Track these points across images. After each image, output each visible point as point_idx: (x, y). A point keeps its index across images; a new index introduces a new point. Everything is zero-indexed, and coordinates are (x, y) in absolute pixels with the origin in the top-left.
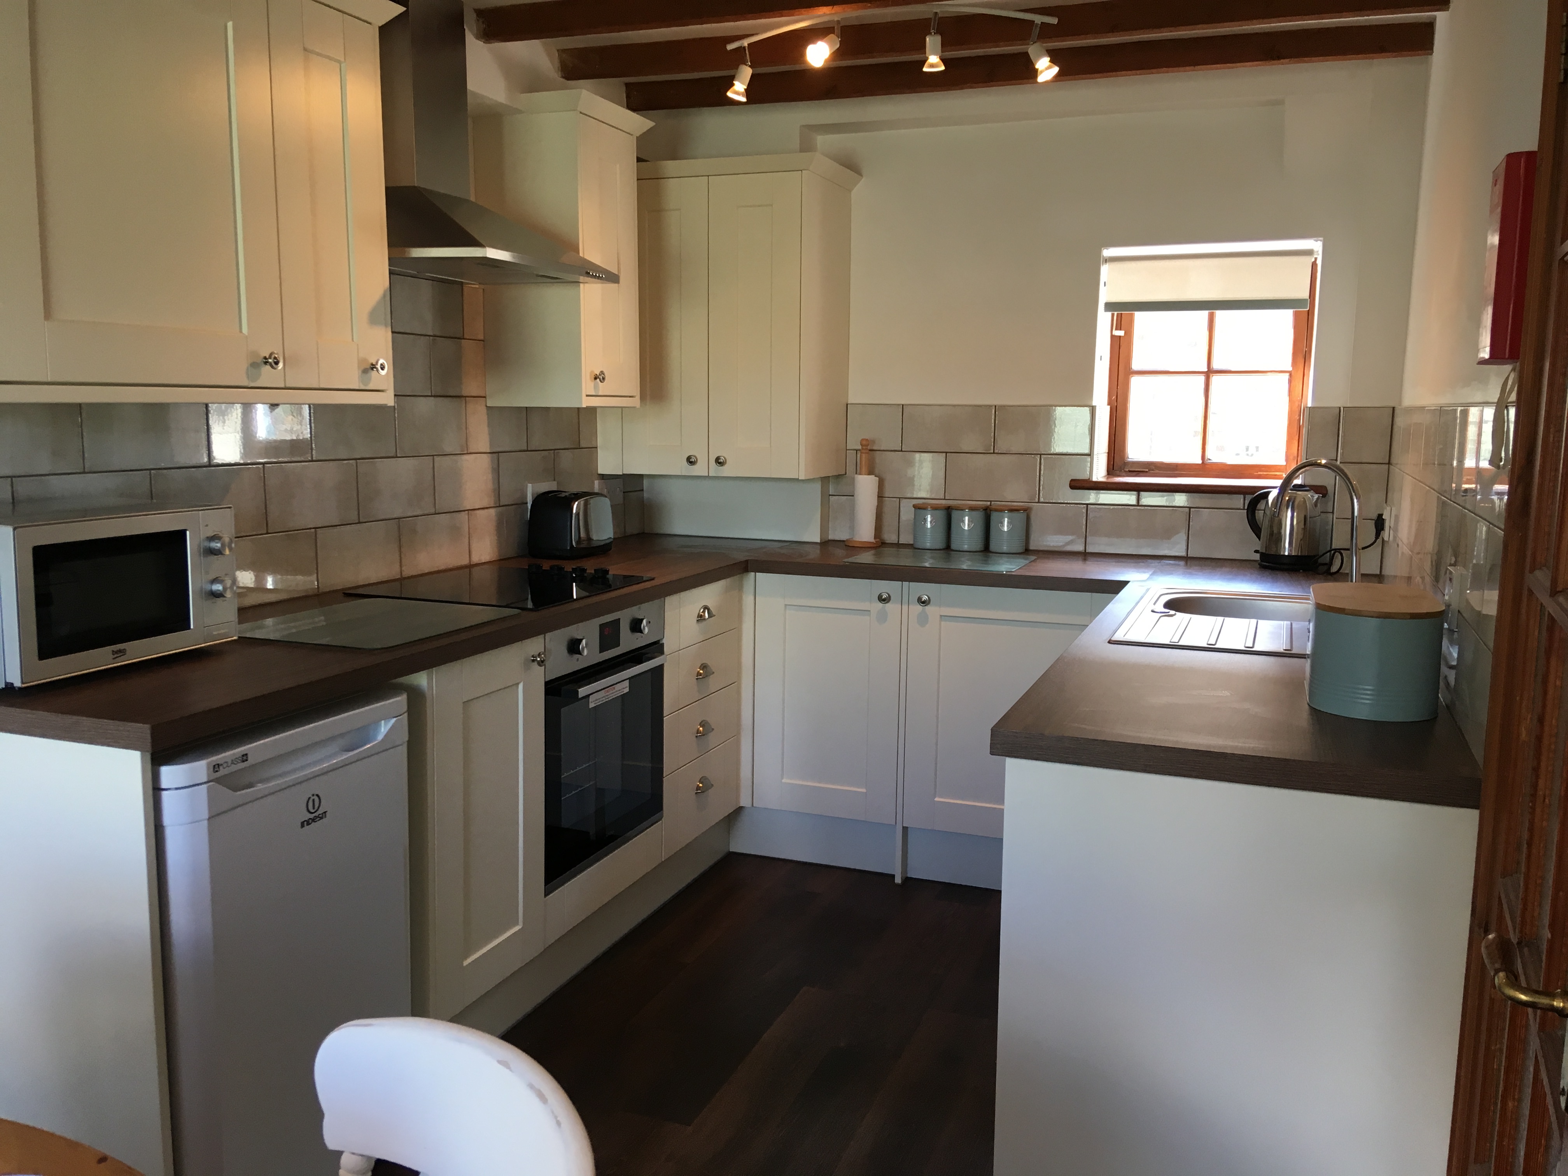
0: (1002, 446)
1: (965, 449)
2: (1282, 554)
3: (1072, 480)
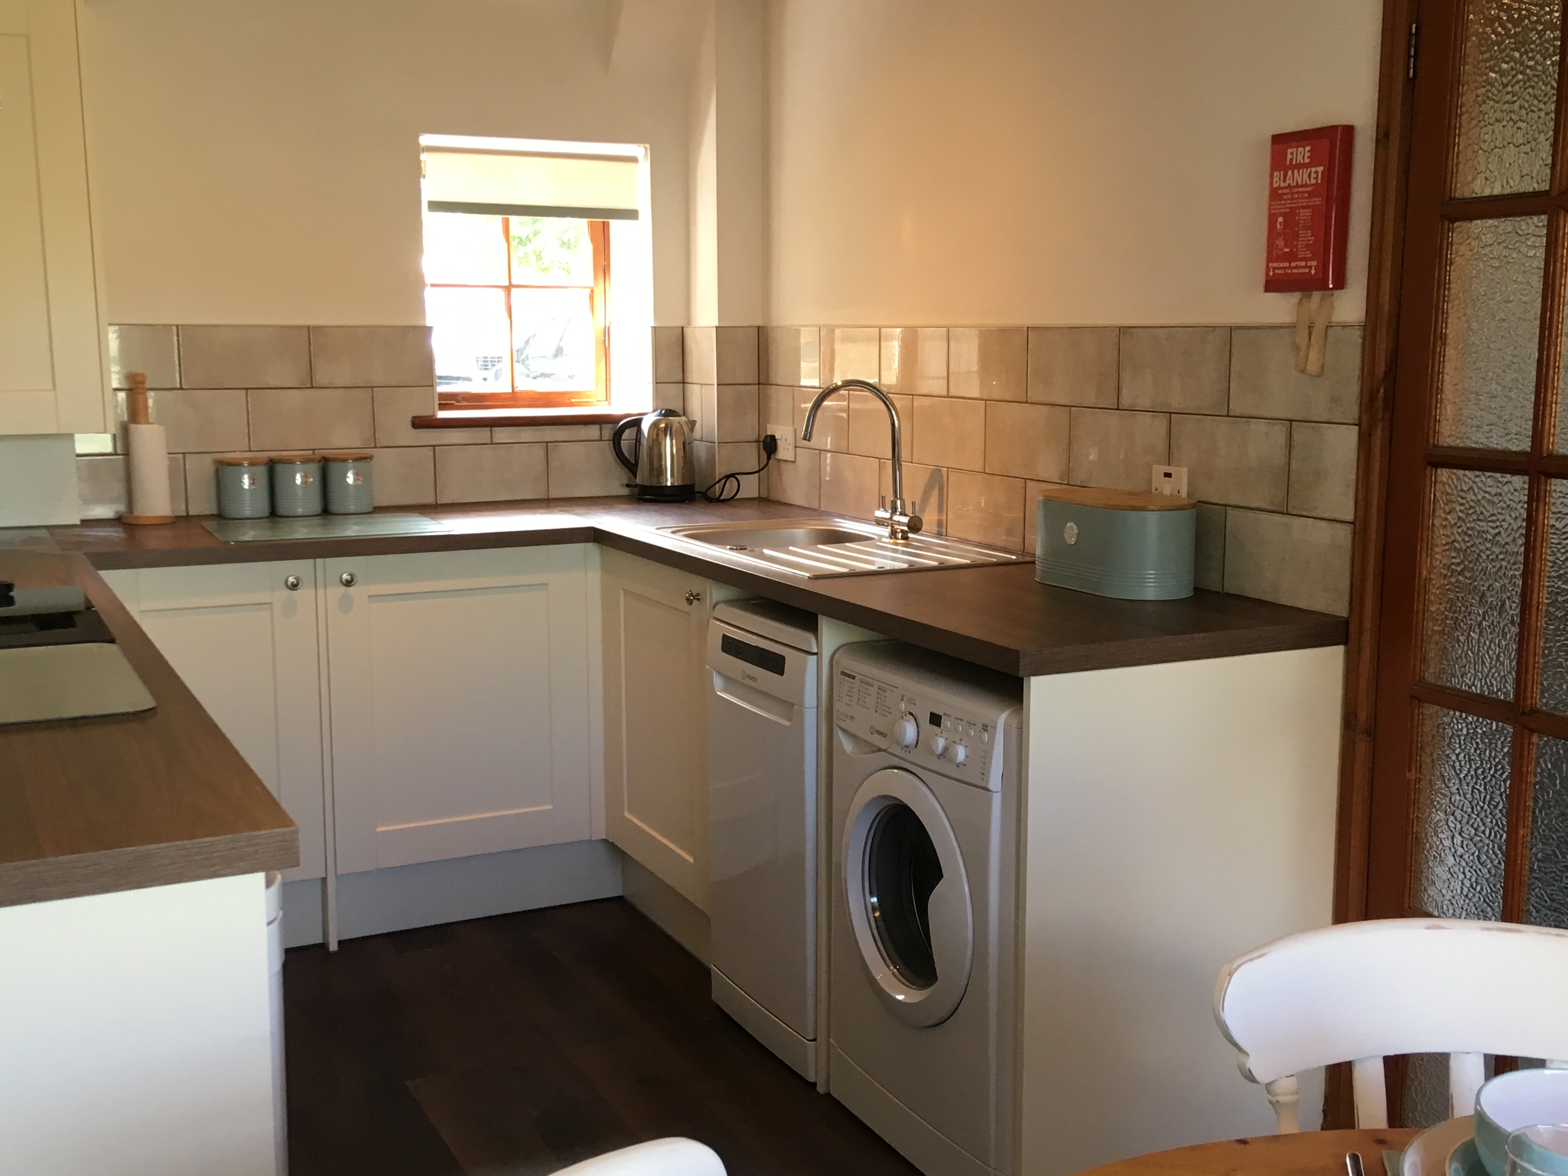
0: (321, 378)
1: (273, 383)
2: (664, 485)
3: (415, 418)
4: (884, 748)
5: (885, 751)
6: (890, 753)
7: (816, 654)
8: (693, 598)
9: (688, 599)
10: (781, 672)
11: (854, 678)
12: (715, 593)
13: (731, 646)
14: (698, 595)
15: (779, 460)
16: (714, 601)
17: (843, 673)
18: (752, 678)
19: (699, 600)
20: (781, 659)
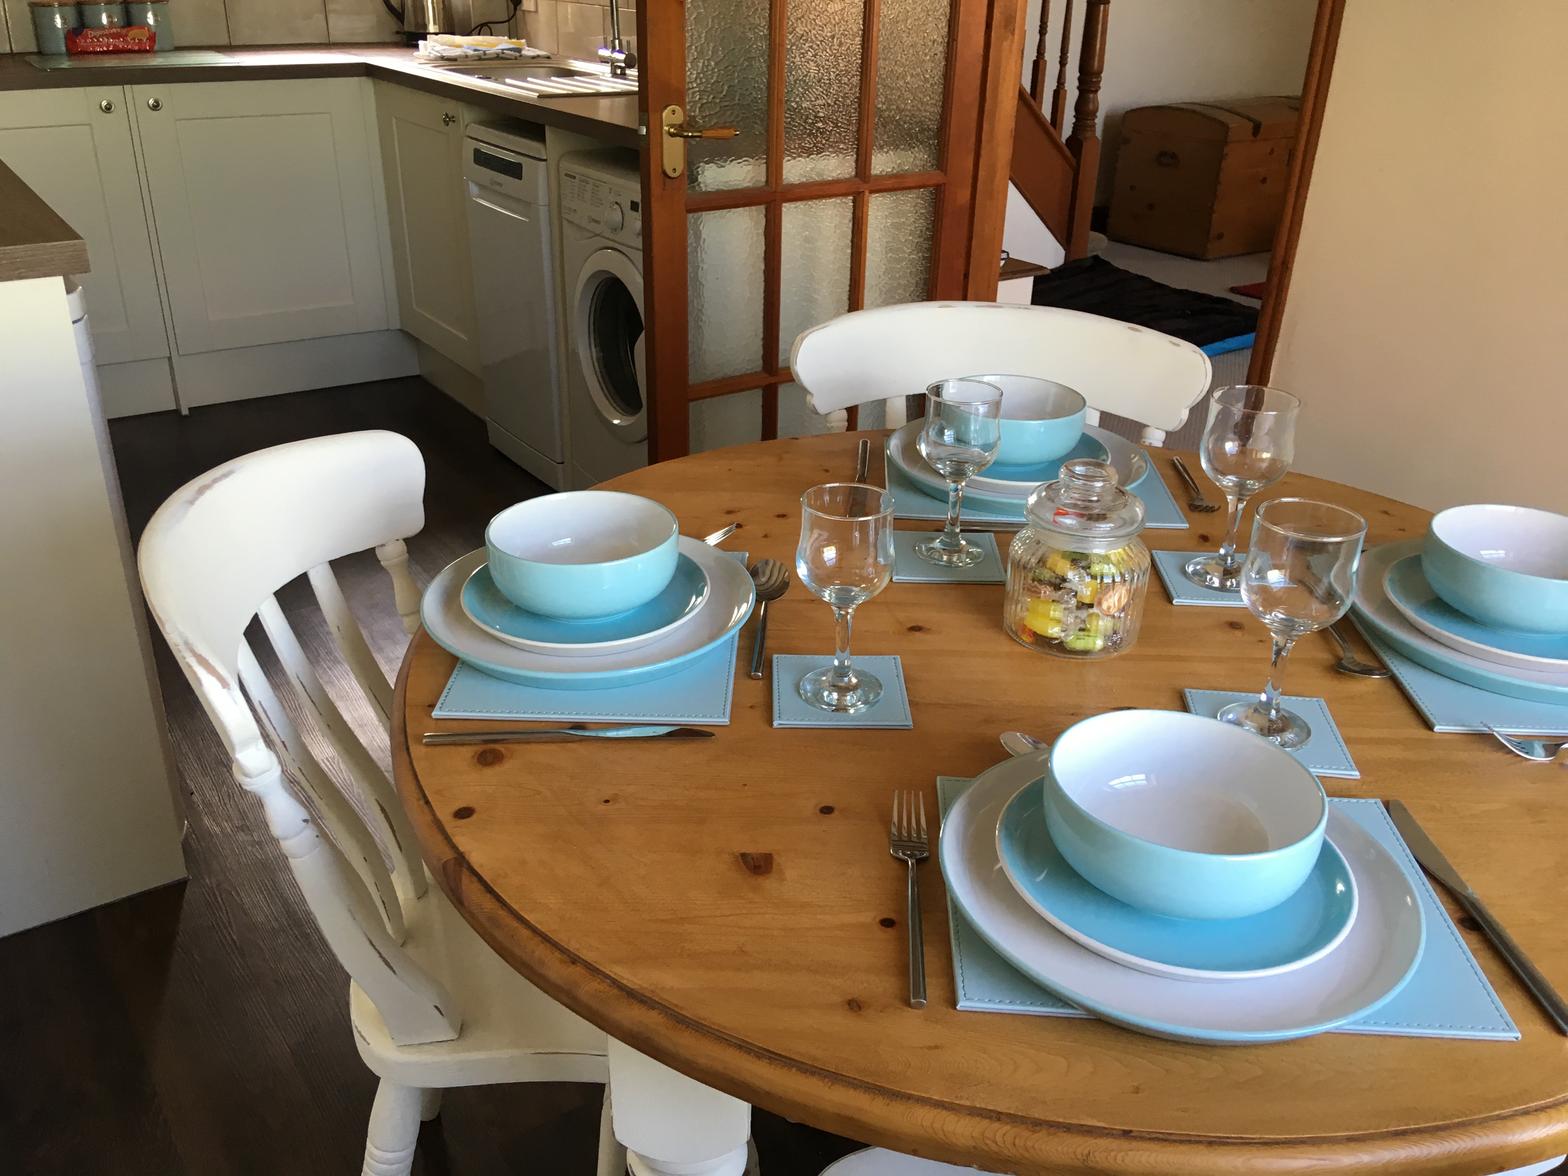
4: (598, 232)
5: (599, 235)
6: (603, 237)
7: (546, 160)
8: (449, 120)
9: (445, 121)
10: (520, 177)
11: (575, 178)
12: (466, 115)
13: (481, 159)
14: (453, 117)
15: (524, 11)
16: (466, 123)
17: (566, 175)
18: (500, 185)
19: (454, 121)
20: (520, 165)
